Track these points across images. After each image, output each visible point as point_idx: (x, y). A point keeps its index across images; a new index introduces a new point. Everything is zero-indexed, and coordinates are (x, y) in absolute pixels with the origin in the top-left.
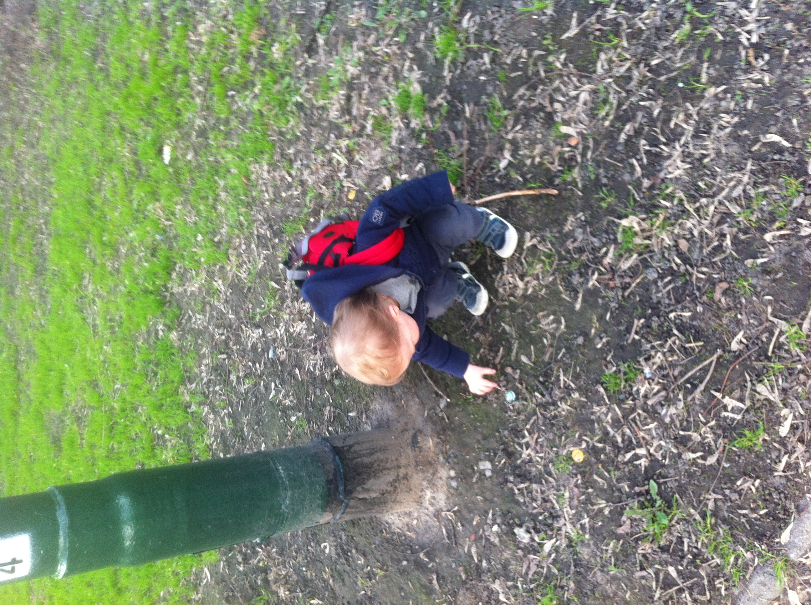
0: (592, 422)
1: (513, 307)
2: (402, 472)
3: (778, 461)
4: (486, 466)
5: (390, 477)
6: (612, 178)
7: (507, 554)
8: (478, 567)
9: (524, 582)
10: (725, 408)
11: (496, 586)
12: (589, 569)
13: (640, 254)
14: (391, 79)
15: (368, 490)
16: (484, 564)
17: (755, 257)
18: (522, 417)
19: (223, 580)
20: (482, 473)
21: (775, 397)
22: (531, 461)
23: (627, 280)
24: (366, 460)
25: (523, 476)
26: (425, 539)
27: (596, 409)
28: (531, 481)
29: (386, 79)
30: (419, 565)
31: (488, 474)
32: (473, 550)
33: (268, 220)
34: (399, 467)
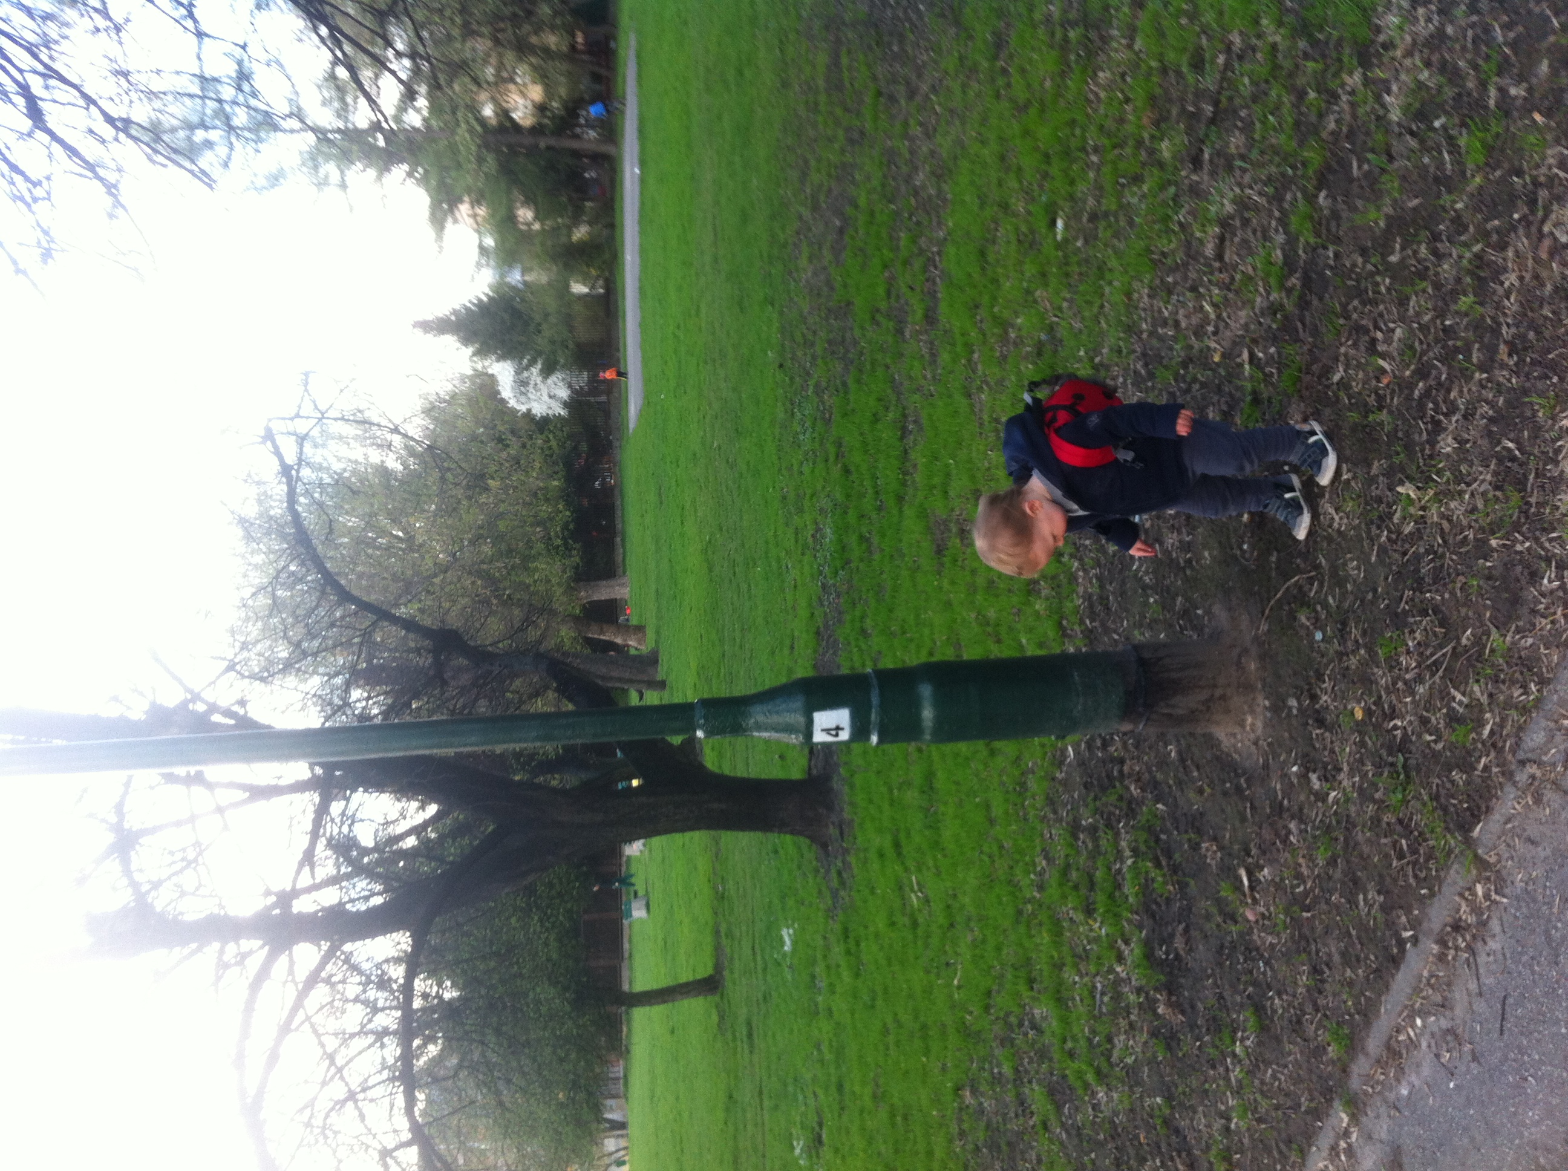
0: (1372, 682)
1: (1330, 539)
2: (1218, 692)
3: (1478, 761)
4: (1293, 702)
5: (1204, 695)
6: (1407, 434)
7: (1302, 797)
8: (1281, 804)
9: (1313, 828)
10: (1454, 698)
11: (1293, 826)
12: (1355, 826)
13: (1416, 523)
14: (1259, 234)
15: (1173, 706)
16: (1286, 802)
17: (1486, 560)
18: (1325, 660)
19: (1084, 764)
20: (1290, 708)
21: (1484, 700)
22: (1327, 707)
23: (1407, 546)
24: (1175, 675)
25: (1321, 723)
26: (1247, 764)
27: (1376, 670)
28: (1327, 729)
29: (1254, 232)
30: (1239, 790)
31: (1295, 712)
32: (1278, 787)
33: (1144, 355)
34: (1215, 686)
